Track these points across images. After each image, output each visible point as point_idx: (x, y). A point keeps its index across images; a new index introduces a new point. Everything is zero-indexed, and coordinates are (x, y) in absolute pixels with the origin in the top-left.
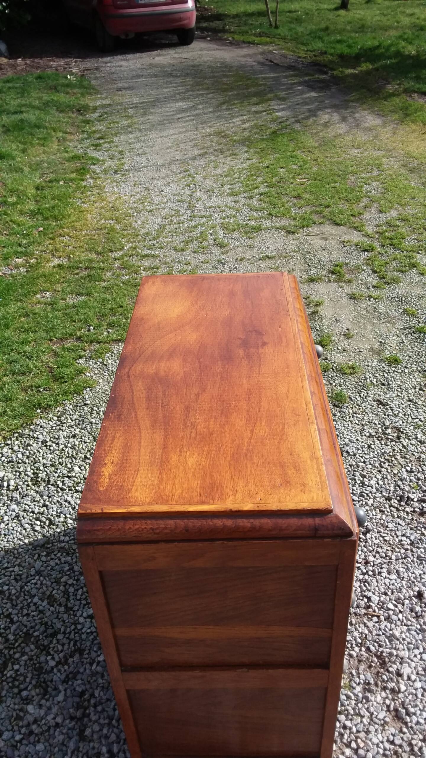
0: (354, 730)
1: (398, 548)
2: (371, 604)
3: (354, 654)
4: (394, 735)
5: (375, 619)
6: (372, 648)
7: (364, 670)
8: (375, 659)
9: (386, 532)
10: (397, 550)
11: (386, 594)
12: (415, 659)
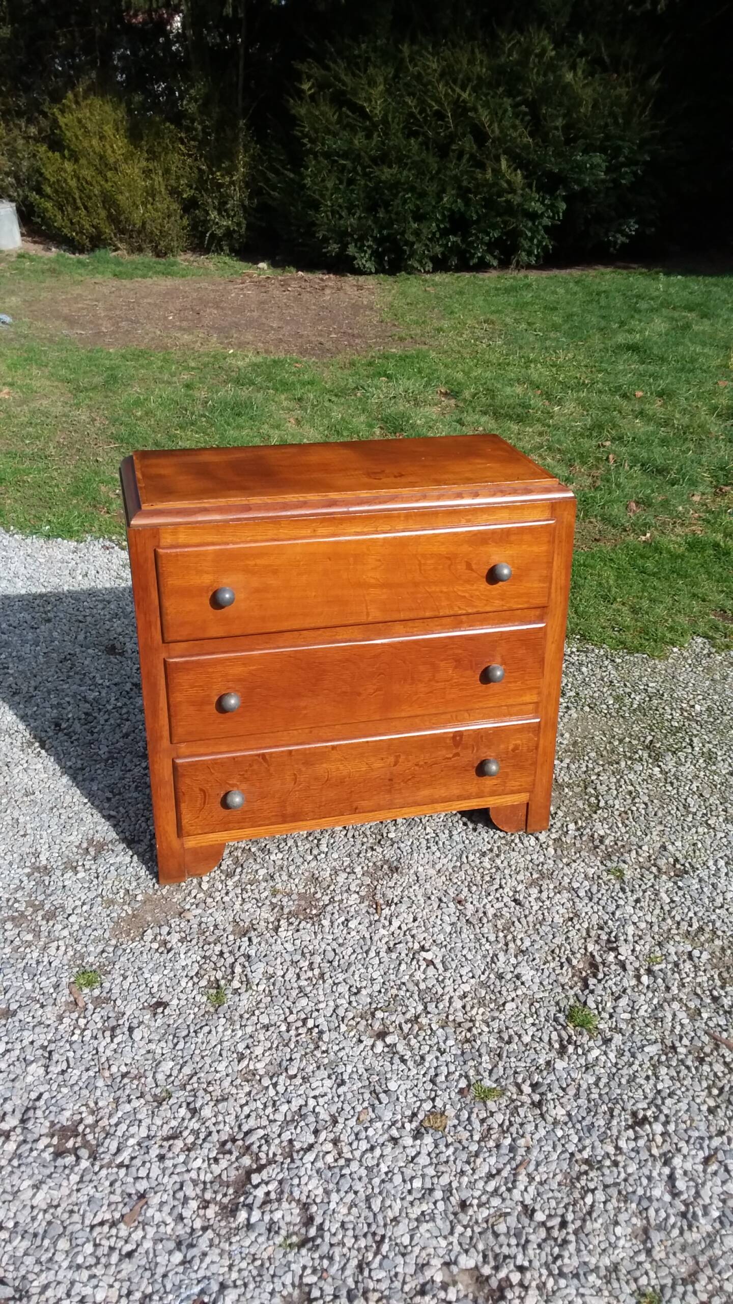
0: (226, 899)
1: (505, 937)
2: (393, 907)
3: (318, 895)
4: (224, 930)
5: (372, 910)
6: (329, 908)
7: (299, 905)
8: (314, 912)
9: (531, 925)
10: (501, 935)
11: (415, 920)
12: (323, 946)
